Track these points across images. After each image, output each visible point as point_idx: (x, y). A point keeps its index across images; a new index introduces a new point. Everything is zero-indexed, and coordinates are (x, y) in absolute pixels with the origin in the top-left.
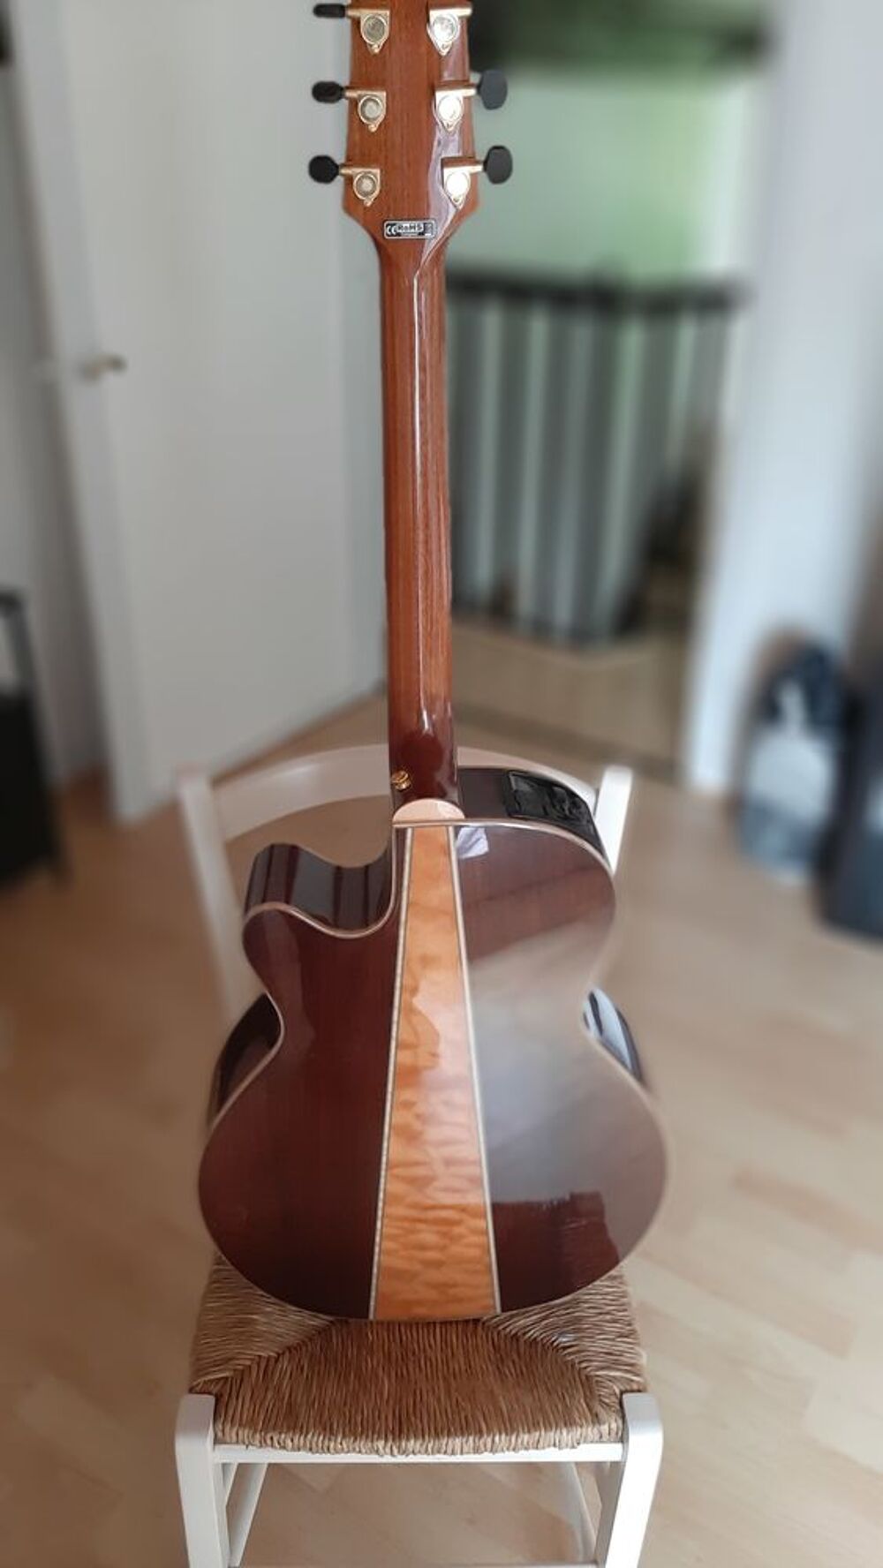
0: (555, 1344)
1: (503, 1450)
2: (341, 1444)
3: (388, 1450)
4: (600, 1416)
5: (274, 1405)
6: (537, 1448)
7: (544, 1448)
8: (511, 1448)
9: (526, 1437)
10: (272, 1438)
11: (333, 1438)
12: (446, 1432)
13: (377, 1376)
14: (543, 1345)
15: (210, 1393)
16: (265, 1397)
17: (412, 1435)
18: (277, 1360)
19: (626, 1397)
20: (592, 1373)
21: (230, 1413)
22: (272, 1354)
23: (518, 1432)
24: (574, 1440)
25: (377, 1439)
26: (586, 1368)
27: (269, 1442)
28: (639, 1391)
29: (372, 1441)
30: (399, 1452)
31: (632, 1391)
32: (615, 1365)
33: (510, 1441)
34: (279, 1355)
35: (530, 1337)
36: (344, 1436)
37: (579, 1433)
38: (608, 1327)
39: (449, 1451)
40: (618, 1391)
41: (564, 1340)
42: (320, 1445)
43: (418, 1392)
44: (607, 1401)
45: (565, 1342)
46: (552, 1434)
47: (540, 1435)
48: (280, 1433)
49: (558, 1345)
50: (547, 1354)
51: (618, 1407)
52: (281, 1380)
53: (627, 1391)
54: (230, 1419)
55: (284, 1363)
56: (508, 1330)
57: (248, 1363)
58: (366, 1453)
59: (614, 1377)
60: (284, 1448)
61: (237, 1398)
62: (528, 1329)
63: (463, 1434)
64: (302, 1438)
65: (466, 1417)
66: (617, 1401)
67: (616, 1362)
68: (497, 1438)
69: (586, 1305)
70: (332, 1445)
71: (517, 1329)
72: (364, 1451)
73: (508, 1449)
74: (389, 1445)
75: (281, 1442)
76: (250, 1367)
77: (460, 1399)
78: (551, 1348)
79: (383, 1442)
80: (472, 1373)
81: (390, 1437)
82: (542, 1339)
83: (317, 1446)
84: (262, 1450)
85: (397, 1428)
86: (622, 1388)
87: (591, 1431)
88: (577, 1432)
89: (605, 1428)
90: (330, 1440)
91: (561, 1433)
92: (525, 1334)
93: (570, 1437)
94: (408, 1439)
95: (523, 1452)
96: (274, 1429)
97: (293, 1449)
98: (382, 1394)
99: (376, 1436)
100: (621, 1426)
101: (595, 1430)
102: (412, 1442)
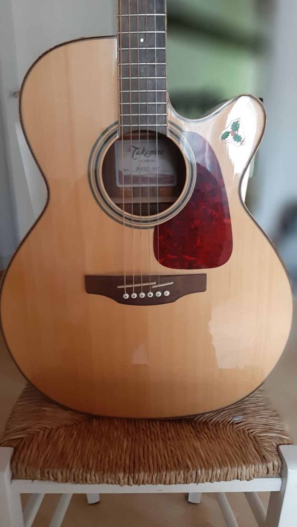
0: (231, 422)
1: (203, 482)
2: (95, 476)
3: (126, 479)
4: (266, 457)
5: (51, 453)
6: (226, 480)
7: (230, 480)
8: (209, 480)
9: (219, 471)
10: (48, 473)
11: (89, 472)
12: (165, 469)
13: (120, 440)
14: (223, 424)
15: (11, 446)
16: (46, 448)
17: (141, 469)
18: (57, 430)
19: (281, 447)
20: (257, 435)
21: (22, 456)
22: (54, 427)
23: (213, 468)
24: (251, 474)
25: (119, 472)
26: (252, 432)
27: (46, 475)
28: (288, 444)
29: (115, 474)
30: (134, 483)
31: (284, 444)
32: (270, 430)
33: (208, 473)
34: (59, 428)
35: (214, 422)
36: (96, 471)
37: (253, 469)
38: (263, 412)
39: (168, 481)
40: (275, 445)
41: (237, 419)
42: (80, 477)
43: (146, 447)
44: (269, 449)
45: (237, 420)
46: (235, 469)
47: (228, 470)
48: (54, 469)
49: (232, 423)
50: (226, 428)
51: (277, 453)
52: (58, 440)
53: (281, 444)
54: (21, 460)
55: (62, 431)
56: (201, 419)
57: (38, 430)
58: (112, 483)
59: (271, 437)
60: (56, 480)
61: (28, 449)
62: (214, 417)
63: (176, 470)
64: (68, 471)
65: (178, 459)
66: (276, 450)
67: (271, 429)
68: (199, 471)
69: (247, 402)
70: (88, 476)
71: (206, 418)
72: (110, 480)
73: (206, 481)
74: (127, 475)
75: (55, 475)
76: (39, 432)
77: (173, 449)
78: (228, 425)
79: (123, 474)
80: (180, 438)
81: (127, 471)
82: (222, 421)
83: (78, 477)
84: (41, 482)
85: (132, 466)
86: (278, 443)
87: (262, 468)
88: (252, 469)
89: (270, 465)
90: (86, 472)
91: (242, 468)
92: (211, 420)
93: (248, 471)
94: (139, 471)
95: (216, 483)
96: (50, 467)
97: (62, 481)
98: (122, 448)
99: (117, 470)
100: (280, 463)
101: (264, 466)
102: (142, 474)
